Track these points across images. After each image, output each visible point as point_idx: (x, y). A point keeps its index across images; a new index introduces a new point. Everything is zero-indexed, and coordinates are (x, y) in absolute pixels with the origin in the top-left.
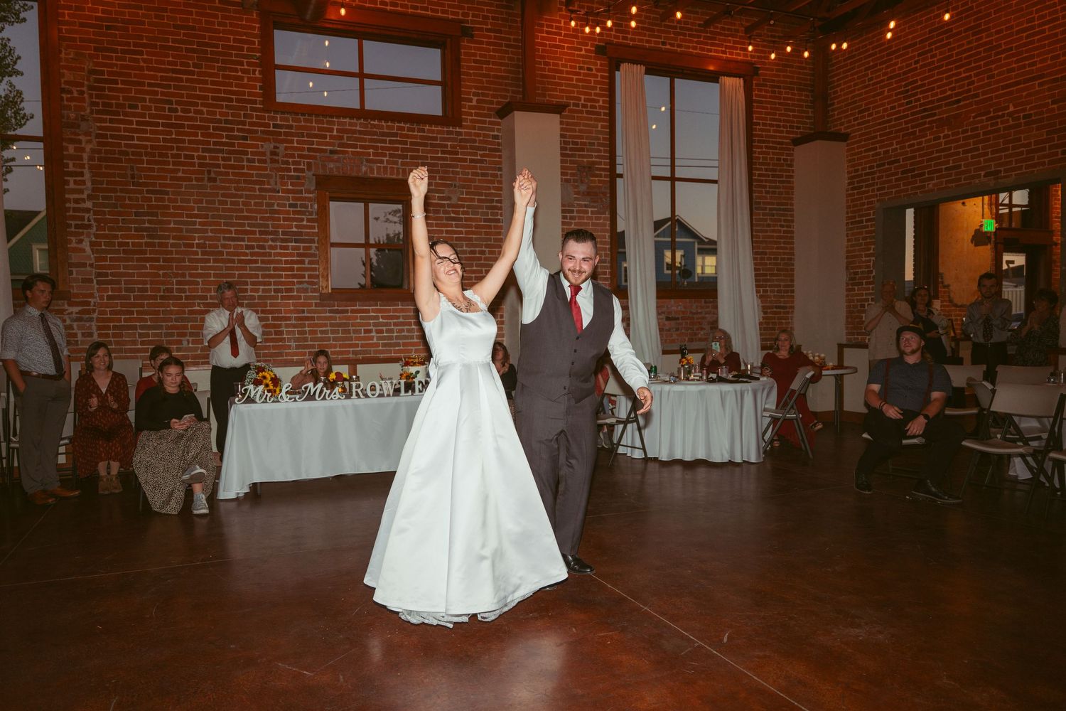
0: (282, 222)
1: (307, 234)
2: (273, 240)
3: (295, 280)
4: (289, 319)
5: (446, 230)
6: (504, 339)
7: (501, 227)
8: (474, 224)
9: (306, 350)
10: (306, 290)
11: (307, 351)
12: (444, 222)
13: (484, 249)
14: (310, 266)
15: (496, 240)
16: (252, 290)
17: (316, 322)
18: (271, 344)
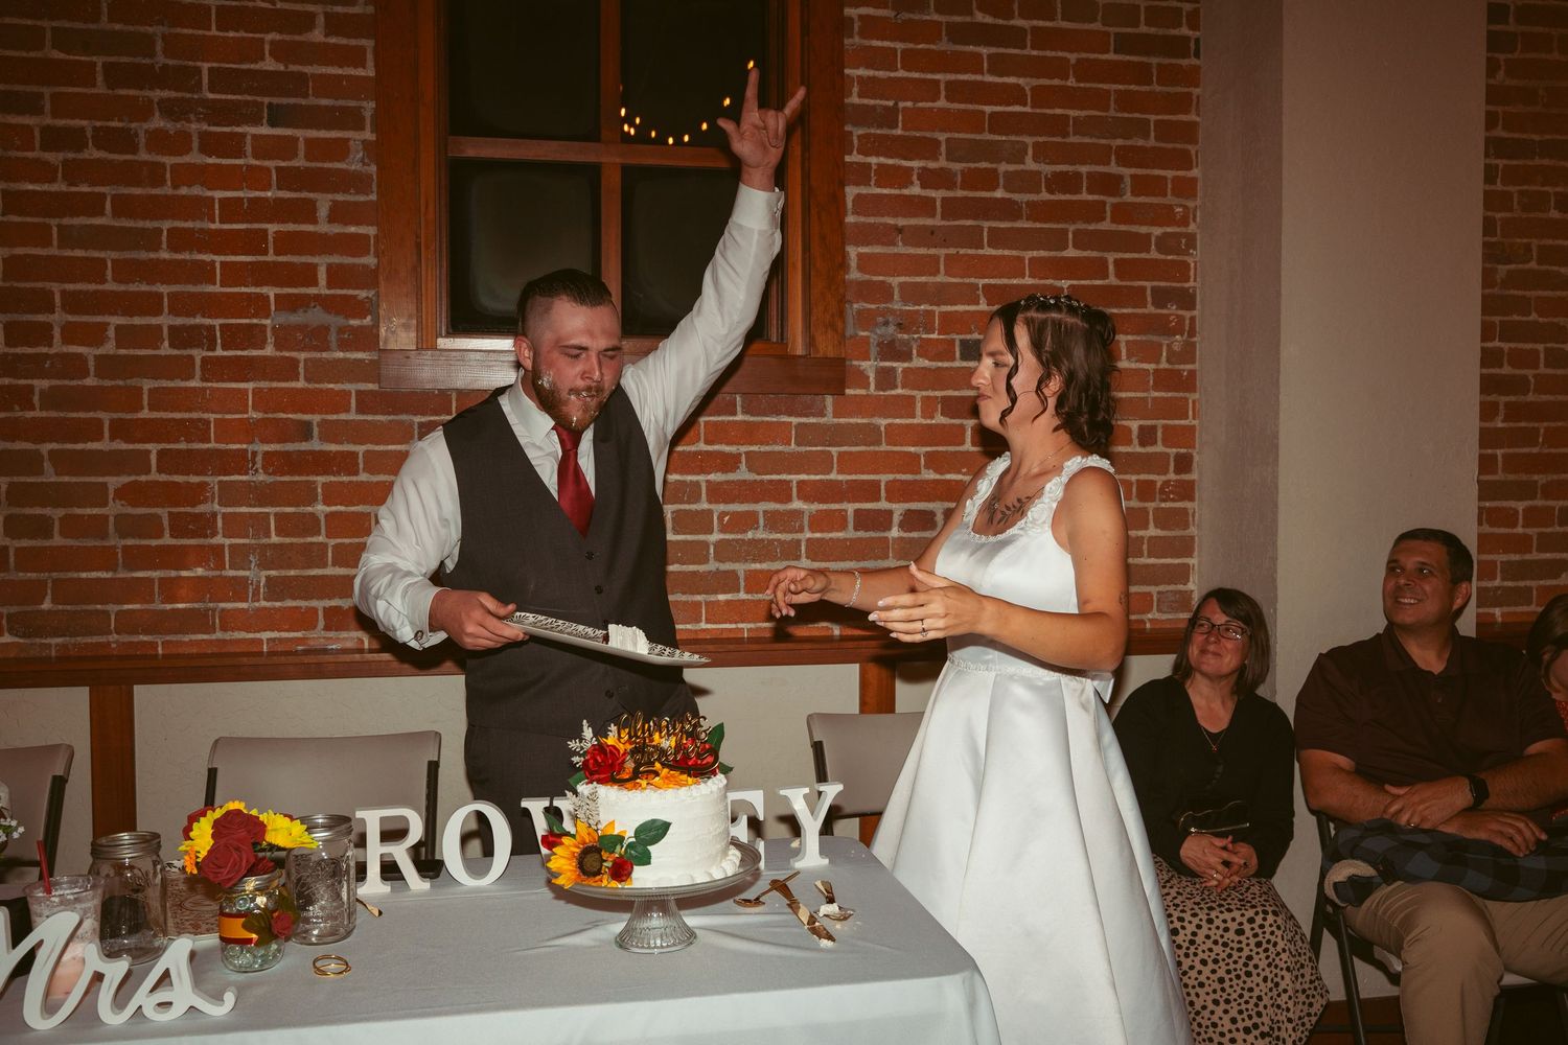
0: (214, 32)
1: (329, 85)
2: (170, 110)
3: (271, 292)
4: (240, 462)
5: (949, 83)
6: (1191, 561)
7: (1191, 77)
8: (1073, 57)
9: (314, 603)
10: (317, 338)
11: (320, 604)
12: (944, 46)
13: (1113, 168)
14: (337, 229)
15: (1165, 131)
16: (71, 334)
17: (363, 477)
18: (156, 574)
